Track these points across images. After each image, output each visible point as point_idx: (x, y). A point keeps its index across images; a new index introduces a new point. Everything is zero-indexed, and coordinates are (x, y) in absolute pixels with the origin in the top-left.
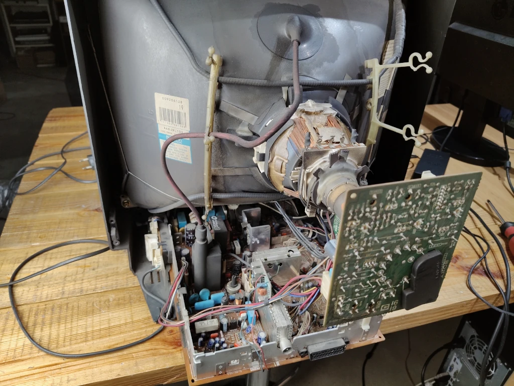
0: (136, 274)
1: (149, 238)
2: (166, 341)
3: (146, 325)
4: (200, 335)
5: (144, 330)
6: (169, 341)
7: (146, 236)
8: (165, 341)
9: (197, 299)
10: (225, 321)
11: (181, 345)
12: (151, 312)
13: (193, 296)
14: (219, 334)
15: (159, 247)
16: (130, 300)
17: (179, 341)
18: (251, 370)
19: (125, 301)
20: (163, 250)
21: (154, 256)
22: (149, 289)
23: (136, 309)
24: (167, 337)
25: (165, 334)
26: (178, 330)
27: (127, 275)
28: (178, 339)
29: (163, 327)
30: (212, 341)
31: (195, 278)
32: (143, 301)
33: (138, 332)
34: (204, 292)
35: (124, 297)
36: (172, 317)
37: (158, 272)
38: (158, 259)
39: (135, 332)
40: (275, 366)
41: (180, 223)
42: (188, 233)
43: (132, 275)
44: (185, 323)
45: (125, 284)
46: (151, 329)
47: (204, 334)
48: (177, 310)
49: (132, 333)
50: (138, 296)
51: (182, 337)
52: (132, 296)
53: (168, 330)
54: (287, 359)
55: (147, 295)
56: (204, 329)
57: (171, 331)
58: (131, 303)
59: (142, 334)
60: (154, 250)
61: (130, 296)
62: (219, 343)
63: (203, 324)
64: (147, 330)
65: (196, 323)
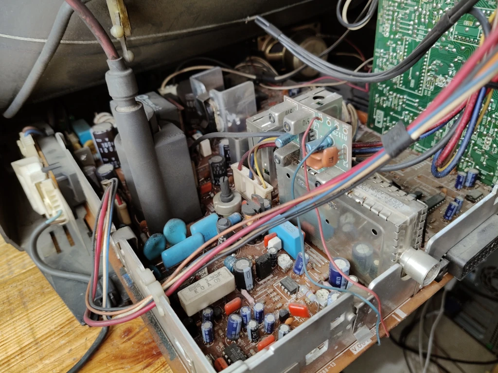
0: (23, 246)
1: (21, 166)
2: (123, 358)
3: (67, 339)
4: (199, 317)
5: (67, 351)
6: (129, 354)
7: (15, 165)
8: (120, 358)
9: (162, 245)
10: (244, 266)
11: (159, 354)
12: (71, 308)
13: (150, 242)
14: (243, 298)
15: (48, 177)
16: (22, 298)
17: (153, 345)
18: (355, 353)
19: (11, 304)
20: (56, 176)
21: (42, 197)
22: (55, 264)
23: (38, 311)
24: (122, 346)
25: (117, 343)
26: (143, 324)
27: (8, 255)
28: (150, 343)
29: (105, 329)
30: (236, 319)
31: (142, 205)
32: (50, 293)
33: (52, 359)
34: (173, 228)
35: (8, 298)
36: (118, 298)
37: (65, 228)
38: (52, 198)
39: (47, 362)
40: (399, 320)
41: (80, 134)
42: (99, 140)
43: (18, 253)
44: (157, 301)
45: (7, 272)
46: (83, 341)
47: (208, 312)
48: (125, 284)
49: (40, 366)
50: (38, 286)
51: (156, 337)
52: (25, 290)
53: (119, 330)
54: (412, 296)
55: (53, 276)
56: (205, 298)
57: (128, 331)
58: (24, 304)
59: (64, 361)
60: (38, 186)
61: (20, 291)
62: (253, 318)
63: (199, 289)
64: (73, 347)
65: (179, 293)
